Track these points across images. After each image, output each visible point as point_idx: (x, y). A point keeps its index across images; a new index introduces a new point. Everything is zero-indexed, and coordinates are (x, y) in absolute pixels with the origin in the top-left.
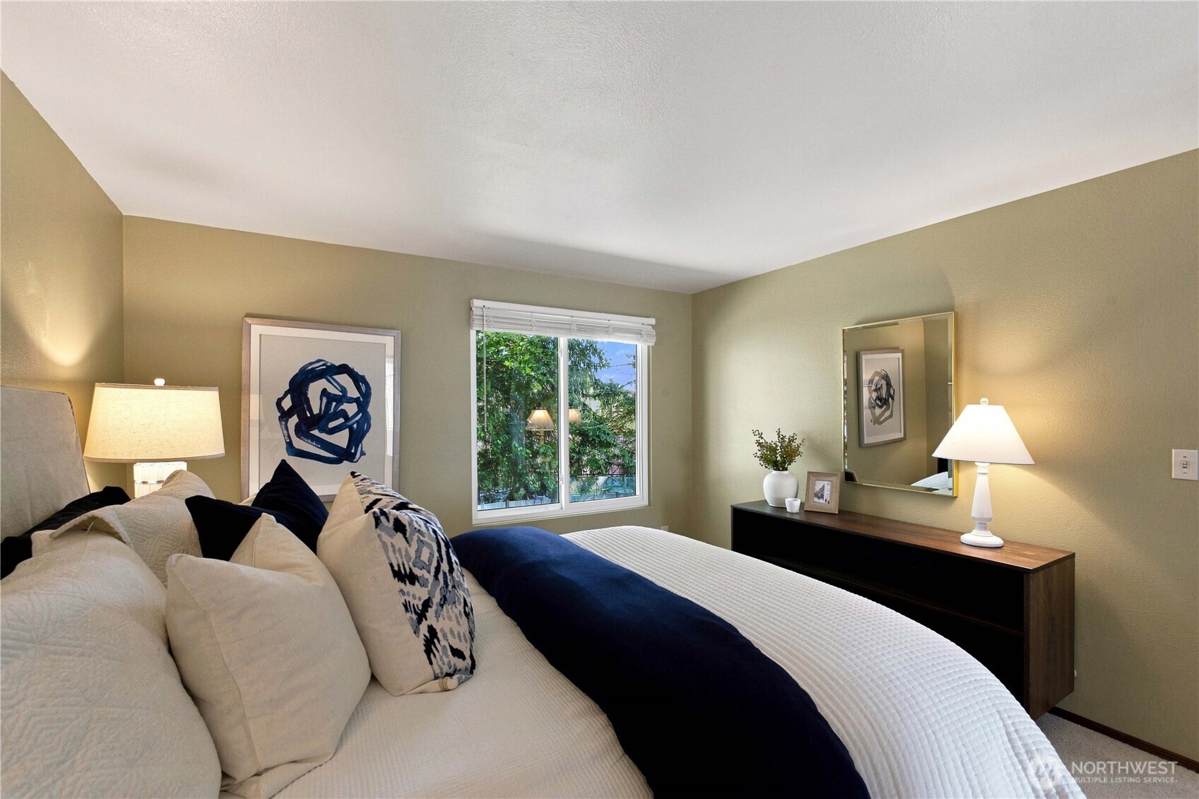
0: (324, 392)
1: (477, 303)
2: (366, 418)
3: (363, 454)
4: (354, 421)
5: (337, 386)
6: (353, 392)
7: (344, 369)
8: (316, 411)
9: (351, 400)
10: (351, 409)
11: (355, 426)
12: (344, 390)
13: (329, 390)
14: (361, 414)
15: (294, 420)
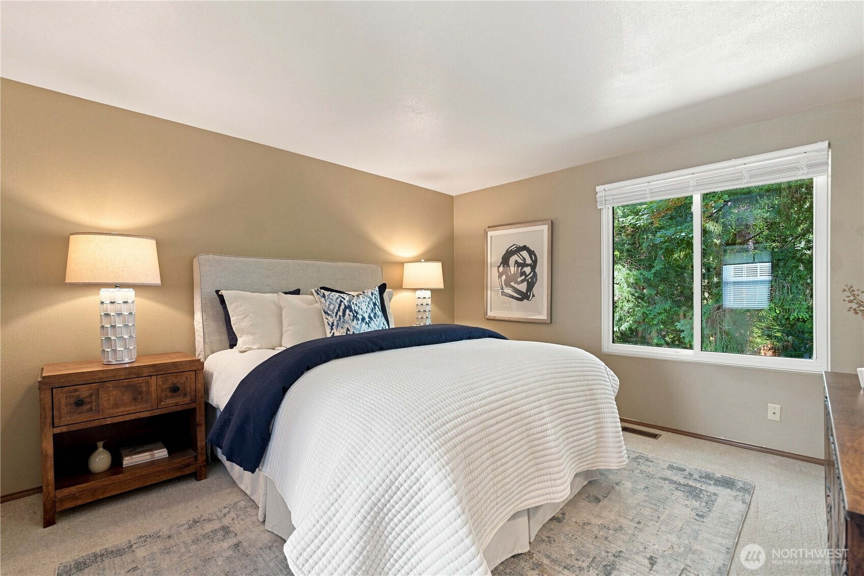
0: (516, 262)
1: (598, 188)
2: (535, 275)
3: (533, 296)
4: (529, 277)
5: (521, 257)
6: (529, 261)
7: (525, 248)
8: (512, 273)
9: (527, 265)
10: (528, 270)
11: (530, 280)
12: (524, 260)
13: (518, 261)
14: (532, 273)
15: (504, 277)
